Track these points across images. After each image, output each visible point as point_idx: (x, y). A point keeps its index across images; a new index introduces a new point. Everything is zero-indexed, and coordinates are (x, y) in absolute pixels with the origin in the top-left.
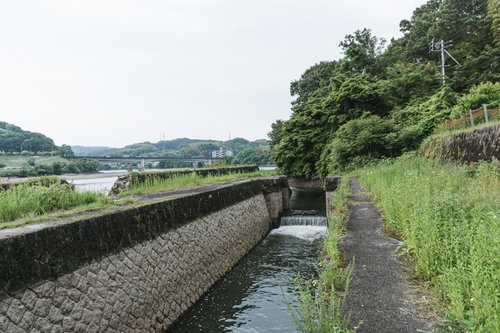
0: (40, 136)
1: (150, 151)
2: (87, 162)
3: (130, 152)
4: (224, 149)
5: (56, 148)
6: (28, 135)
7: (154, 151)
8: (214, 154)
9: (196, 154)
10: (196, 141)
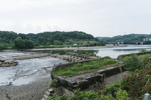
0: (90, 35)
1: (121, 38)
2: (103, 43)
3: (114, 39)
4: (148, 38)
5: (94, 38)
6: (88, 35)
7: (122, 38)
8: (144, 40)
9: (137, 40)
10: (137, 35)
